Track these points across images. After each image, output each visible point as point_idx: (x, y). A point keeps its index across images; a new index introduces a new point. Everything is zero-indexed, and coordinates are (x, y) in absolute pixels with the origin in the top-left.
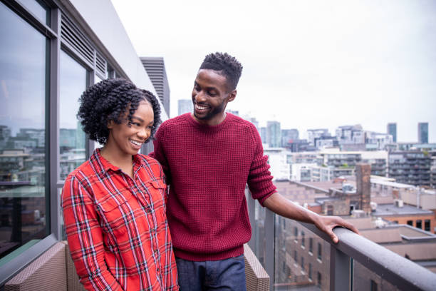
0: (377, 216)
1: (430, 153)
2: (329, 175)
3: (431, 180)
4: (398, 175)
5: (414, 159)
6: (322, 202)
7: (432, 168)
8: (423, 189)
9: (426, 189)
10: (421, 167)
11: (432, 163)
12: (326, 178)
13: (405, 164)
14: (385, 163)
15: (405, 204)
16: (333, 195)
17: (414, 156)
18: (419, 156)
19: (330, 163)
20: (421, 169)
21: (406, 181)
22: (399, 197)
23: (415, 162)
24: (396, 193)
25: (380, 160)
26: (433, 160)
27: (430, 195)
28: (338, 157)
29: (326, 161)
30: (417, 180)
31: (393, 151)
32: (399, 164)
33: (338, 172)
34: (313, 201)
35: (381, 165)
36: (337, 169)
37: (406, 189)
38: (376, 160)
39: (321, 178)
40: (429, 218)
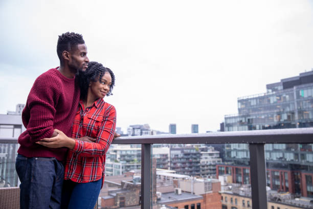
0: (162, 204)
1: (200, 149)
2: (121, 170)
3: (201, 171)
4: (178, 168)
5: (188, 154)
6: (114, 194)
7: (202, 161)
8: (195, 178)
9: (197, 178)
10: (194, 161)
11: (201, 157)
12: (119, 173)
13: (183, 158)
14: (167, 158)
15: (183, 191)
16: (124, 187)
17: (188, 151)
18: (192, 151)
19: (122, 159)
20: (194, 162)
21: (183, 173)
22: (178, 186)
23: (189, 157)
24: (176, 183)
25: (163, 155)
26: (202, 154)
27: (200, 182)
28: (129, 153)
29: (118, 156)
30: (191, 172)
31: (173, 147)
32: (178, 158)
33: (129, 167)
34: (107, 194)
35: (164, 160)
36: (128, 164)
37: (183, 179)
38: (161, 155)
39: (113, 173)
40: (200, 201)
